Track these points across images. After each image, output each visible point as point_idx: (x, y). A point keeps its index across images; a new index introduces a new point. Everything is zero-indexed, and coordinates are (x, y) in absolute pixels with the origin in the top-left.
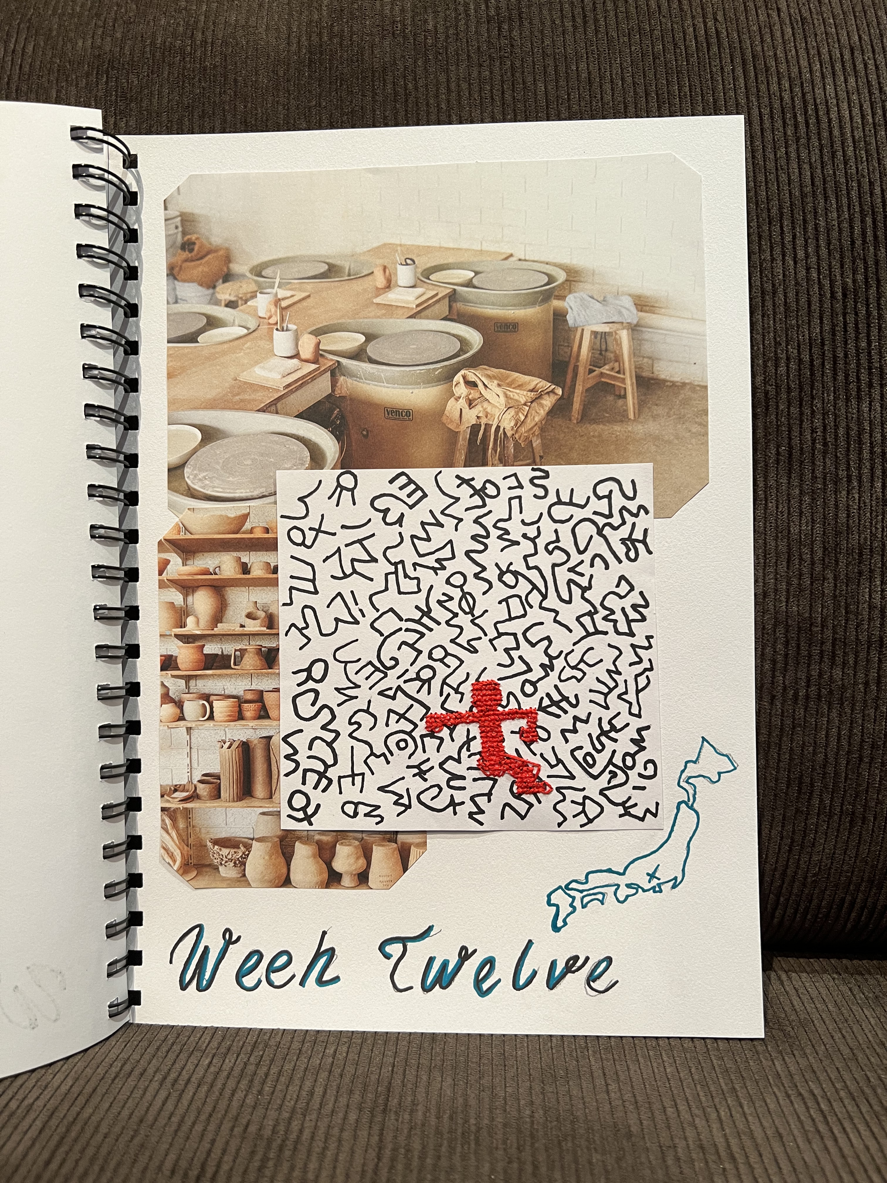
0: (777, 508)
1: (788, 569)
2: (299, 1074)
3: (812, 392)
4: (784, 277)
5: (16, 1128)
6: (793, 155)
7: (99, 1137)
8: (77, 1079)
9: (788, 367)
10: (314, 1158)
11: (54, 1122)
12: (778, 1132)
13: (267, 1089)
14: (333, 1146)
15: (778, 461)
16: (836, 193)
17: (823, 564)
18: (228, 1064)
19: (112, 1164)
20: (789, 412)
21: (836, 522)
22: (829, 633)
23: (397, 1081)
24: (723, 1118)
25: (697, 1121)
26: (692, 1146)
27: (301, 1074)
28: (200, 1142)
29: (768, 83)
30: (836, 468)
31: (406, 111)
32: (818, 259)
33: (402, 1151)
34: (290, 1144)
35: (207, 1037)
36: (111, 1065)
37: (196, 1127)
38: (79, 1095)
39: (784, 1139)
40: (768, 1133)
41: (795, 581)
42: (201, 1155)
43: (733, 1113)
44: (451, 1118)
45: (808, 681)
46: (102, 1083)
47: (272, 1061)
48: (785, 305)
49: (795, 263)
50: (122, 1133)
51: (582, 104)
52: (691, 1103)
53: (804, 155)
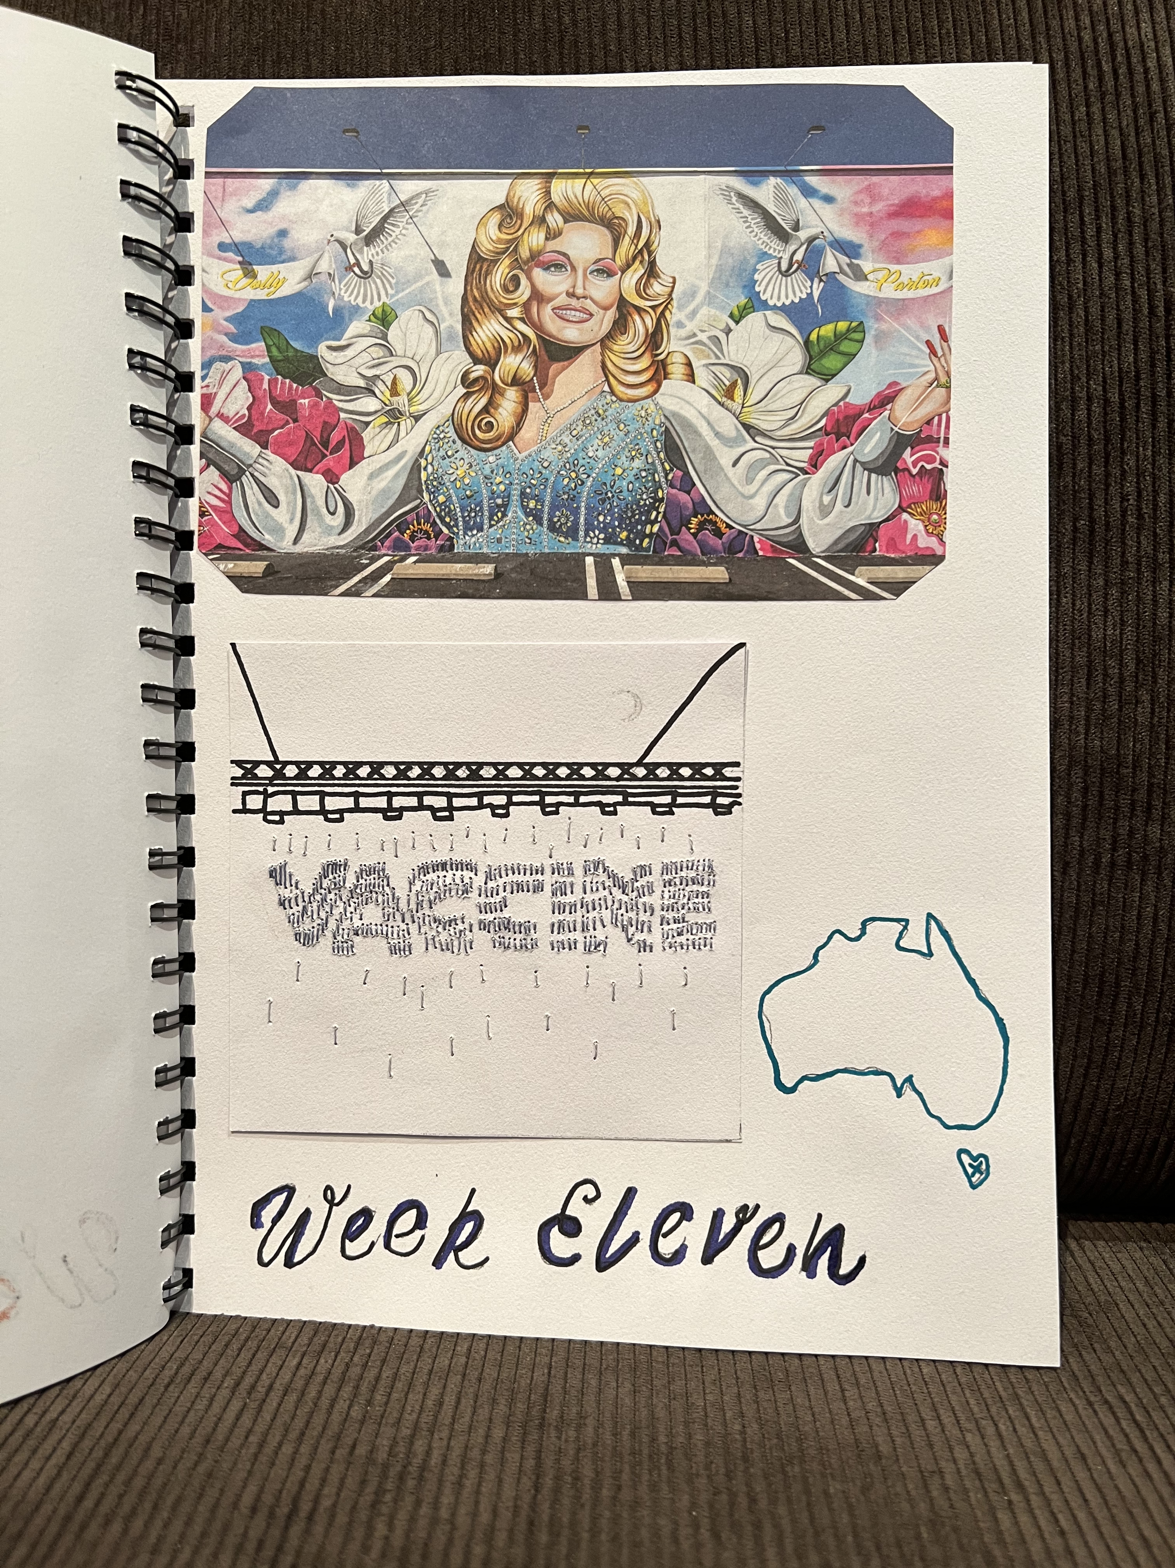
0: (1074, 604)
1: (1088, 688)
2: (421, 1378)
3: (1122, 444)
4: (1084, 285)
5: (34, 1451)
6: (1097, 116)
7: (149, 1464)
8: (117, 1386)
9: (1089, 410)
10: (448, 1490)
11: (87, 1443)
12: (1079, 1451)
13: (379, 1398)
14: (473, 1474)
15: (1074, 540)
16: (1157, 170)
17: (1137, 682)
18: (324, 1364)
19: (170, 1500)
20: (1090, 472)
21: (1155, 623)
22: (1144, 776)
23: (556, 1388)
24: (1004, 1433)
25: (969, 1437)
26: (964, 1472)
27: (425, 1377)
28: (290, 1469)
29: (1061, 18)
30: (1154, 550)
31: (561, 53)
32: (1132, 261)
33: (569, 1479)
34: (413, 1469)
35: (292, 1333)
36: (163, 1367)
37: (284, 1449)
38: (120, 1407)
39: (1089, 1461)
40: (1067, 1453)
41: (1098, 706)
42: (292, 1486)
43: (1017, 1427)
44: (633, 1434)
45: (1115, 842)
46: (151, 1391)
47: (384, 1361)
48: (1086, 325)
49: (1101, 266)
50: (181, 1457)
51: (806, 46)
52: (959, 1414)
53: (1111, 117)
